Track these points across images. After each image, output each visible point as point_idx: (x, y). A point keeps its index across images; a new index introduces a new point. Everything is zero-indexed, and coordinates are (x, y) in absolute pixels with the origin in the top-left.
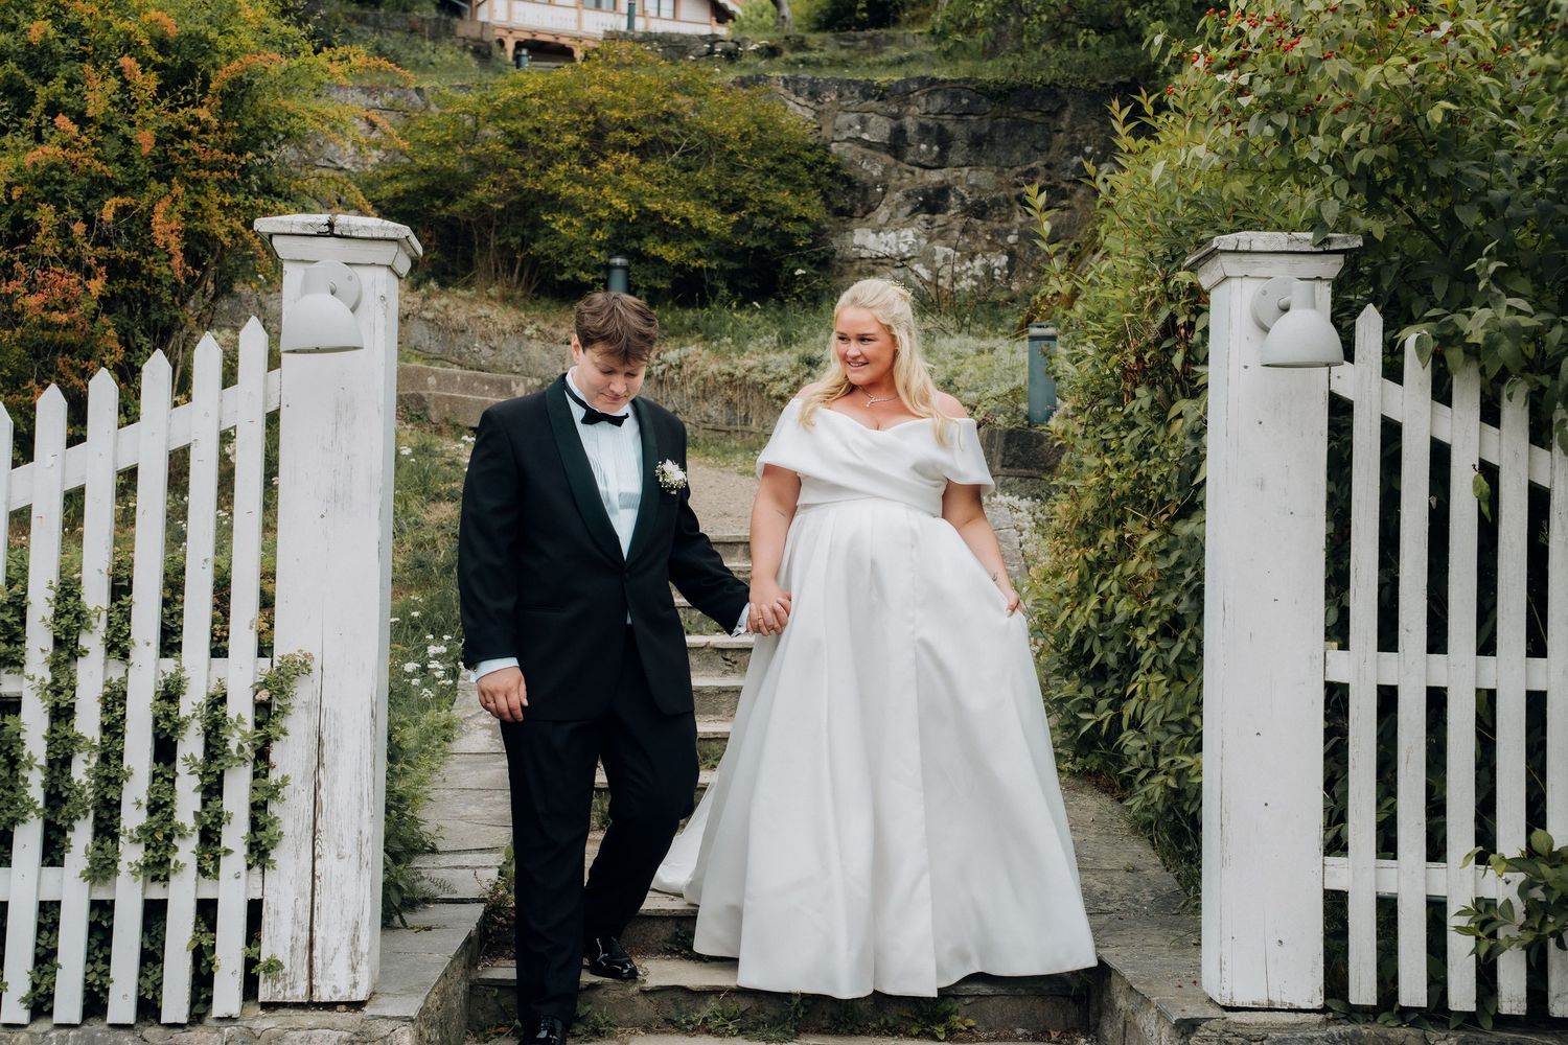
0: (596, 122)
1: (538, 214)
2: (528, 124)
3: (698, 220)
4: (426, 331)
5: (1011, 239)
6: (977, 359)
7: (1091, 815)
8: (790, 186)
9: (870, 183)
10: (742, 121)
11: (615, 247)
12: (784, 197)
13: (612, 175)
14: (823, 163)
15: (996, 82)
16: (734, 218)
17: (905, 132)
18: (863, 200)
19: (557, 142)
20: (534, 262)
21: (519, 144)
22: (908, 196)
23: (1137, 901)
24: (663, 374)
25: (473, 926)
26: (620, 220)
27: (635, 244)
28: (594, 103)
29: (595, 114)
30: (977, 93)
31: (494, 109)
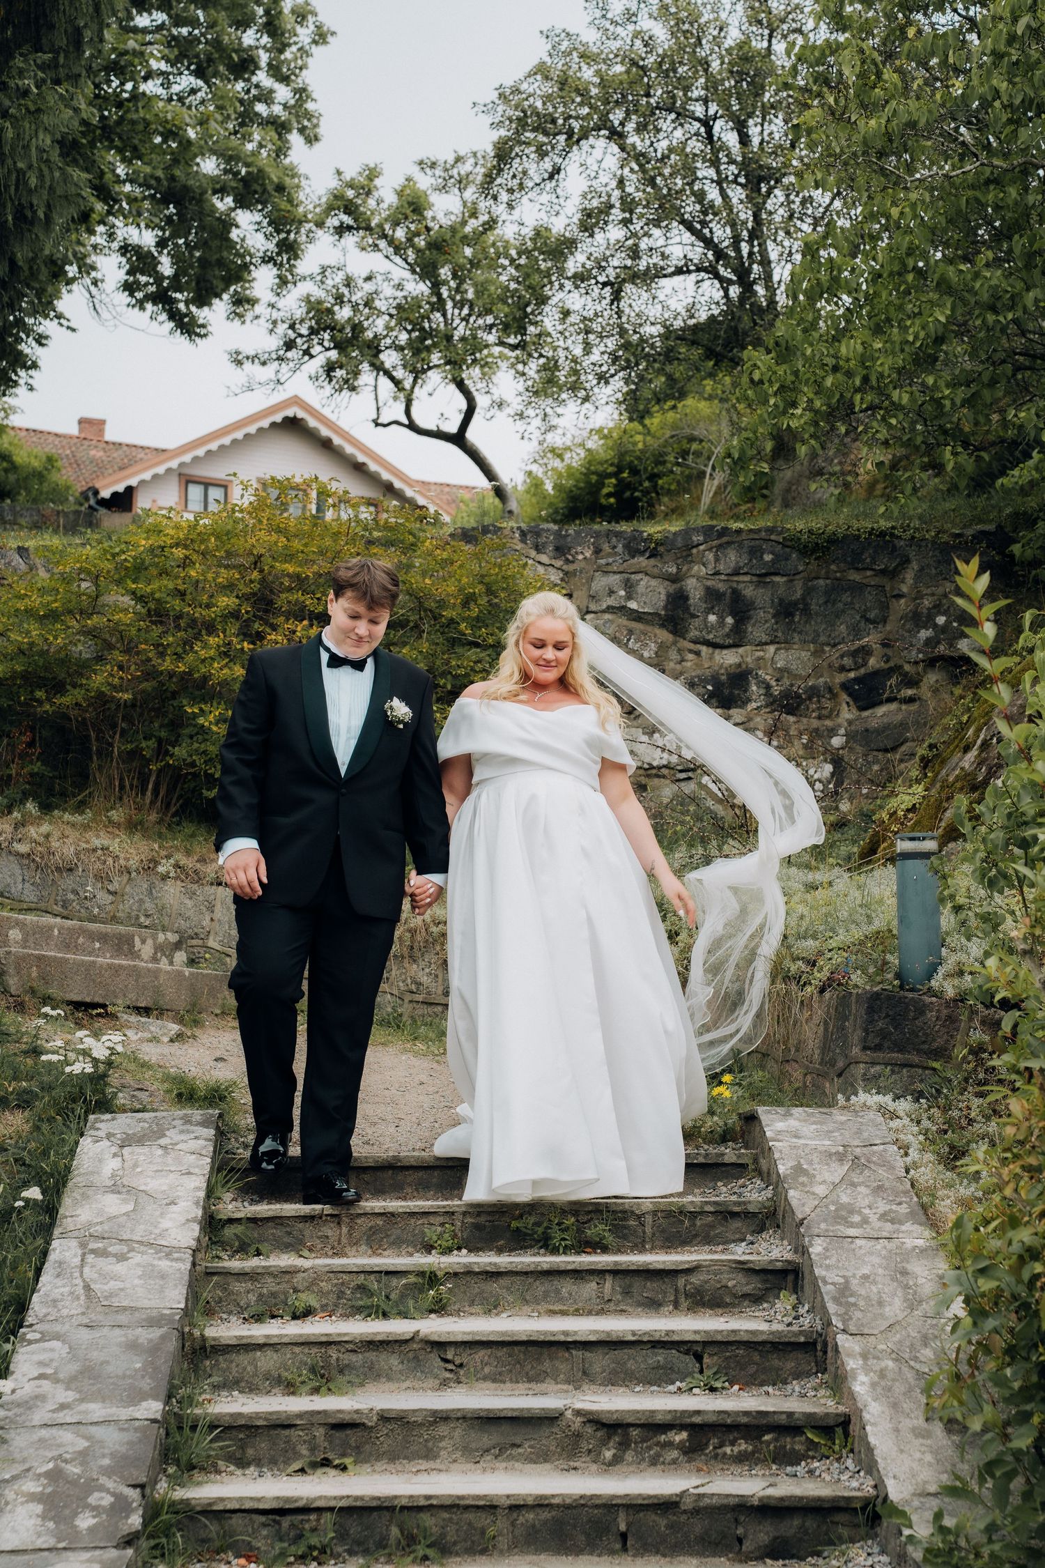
0: (263, 581)
1: (181, 706)
4: (18, 871)
5: (837, 742)
10: (465, 580)
15: (810, 532)
17: (687, 598)
19: (208, 606)
20: (174, 775)
21: (157, 614)
28: (260, 555)
29: (261, 571)
30: (785, 546)
31: (120, 567)
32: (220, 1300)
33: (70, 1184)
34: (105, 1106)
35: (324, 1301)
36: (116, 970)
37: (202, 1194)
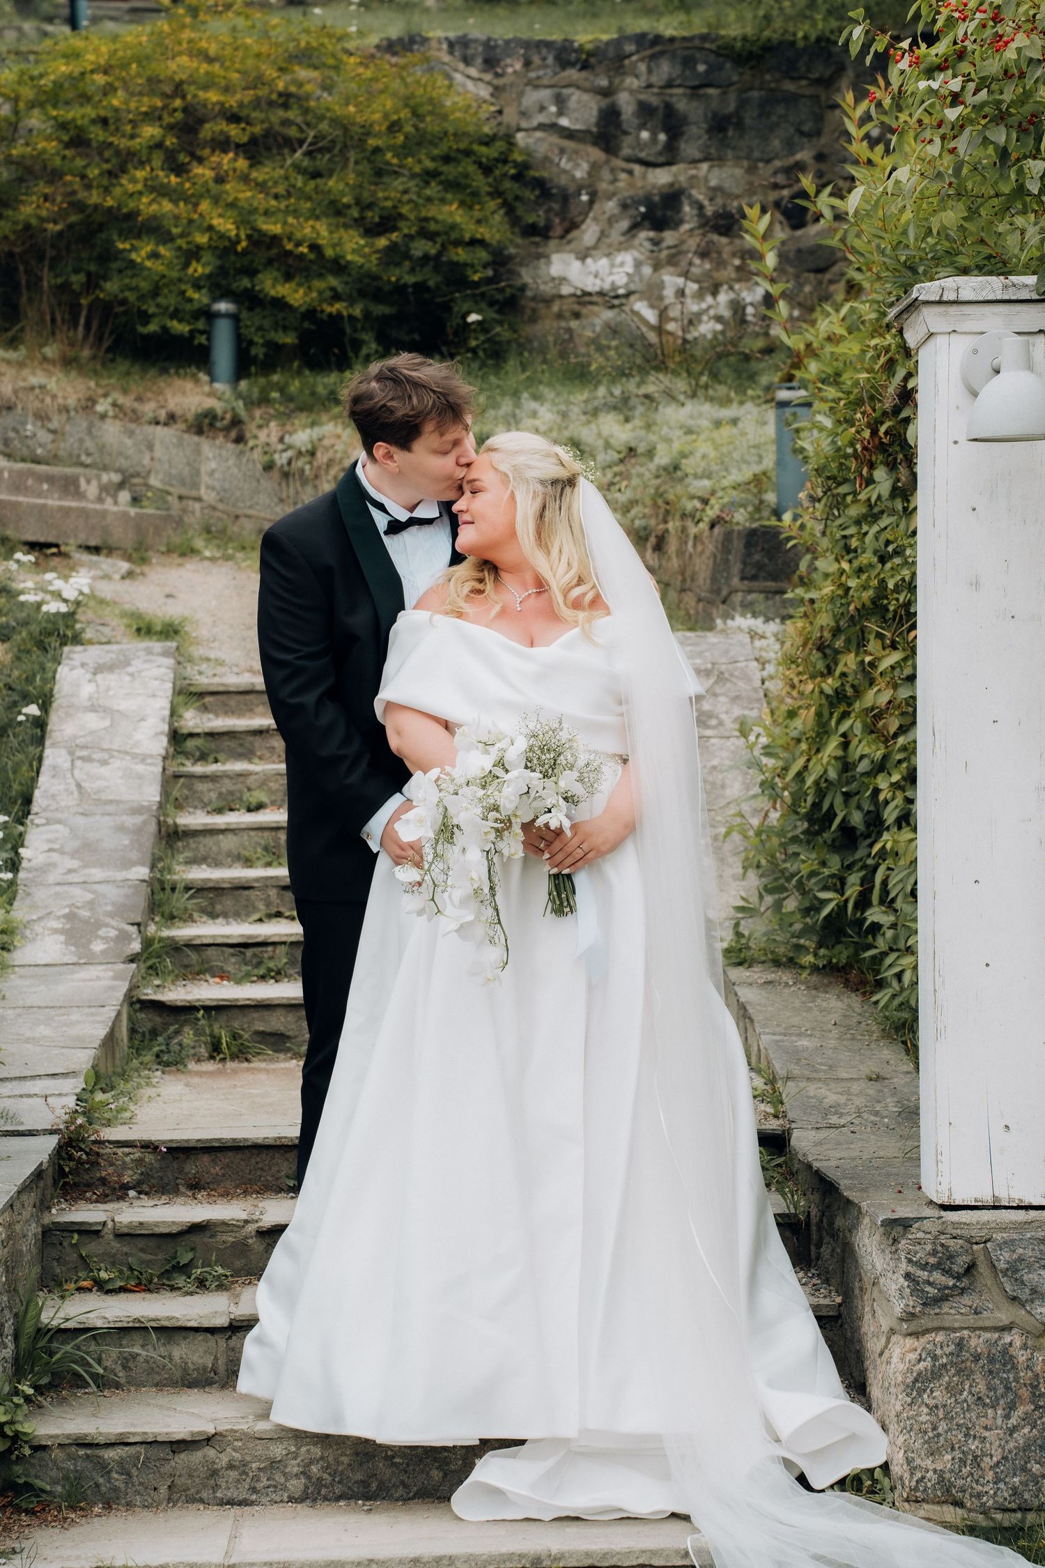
0: (186, 109)
1: (110, 242)
2: (90, 111)
3: (334, 246)
6: (716, 435)
7: (835, 1017)
8: (460, 196)
9: (572, 189)
10: (389, 104)
11: (218, 286)
12: (451, 212)
13: (211, 184)
14: (505, 161)
15: (745, 39)
16: (382, 242)
17: (619, 114)
18: (563, 213)
19: (132, 137)
20: (105, 310)
21: (77, 141)
22: (624, 206)
23: (876, 1113)
24: (289, 463)
25: (45, 1158)
26: (225, 248)
27: (246, 283)
28: (182, 82)
29: (184, 97)
30: (718, 55)
31: (41, 90)
32: (187, 798)
33: (54, 705)
34: (77, 640)
35: (273, 798)
36: (67, 512)
37: (167, 713)
